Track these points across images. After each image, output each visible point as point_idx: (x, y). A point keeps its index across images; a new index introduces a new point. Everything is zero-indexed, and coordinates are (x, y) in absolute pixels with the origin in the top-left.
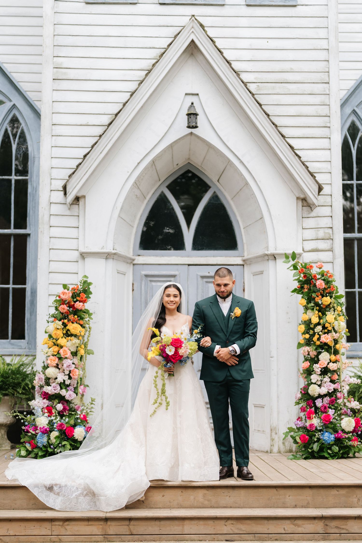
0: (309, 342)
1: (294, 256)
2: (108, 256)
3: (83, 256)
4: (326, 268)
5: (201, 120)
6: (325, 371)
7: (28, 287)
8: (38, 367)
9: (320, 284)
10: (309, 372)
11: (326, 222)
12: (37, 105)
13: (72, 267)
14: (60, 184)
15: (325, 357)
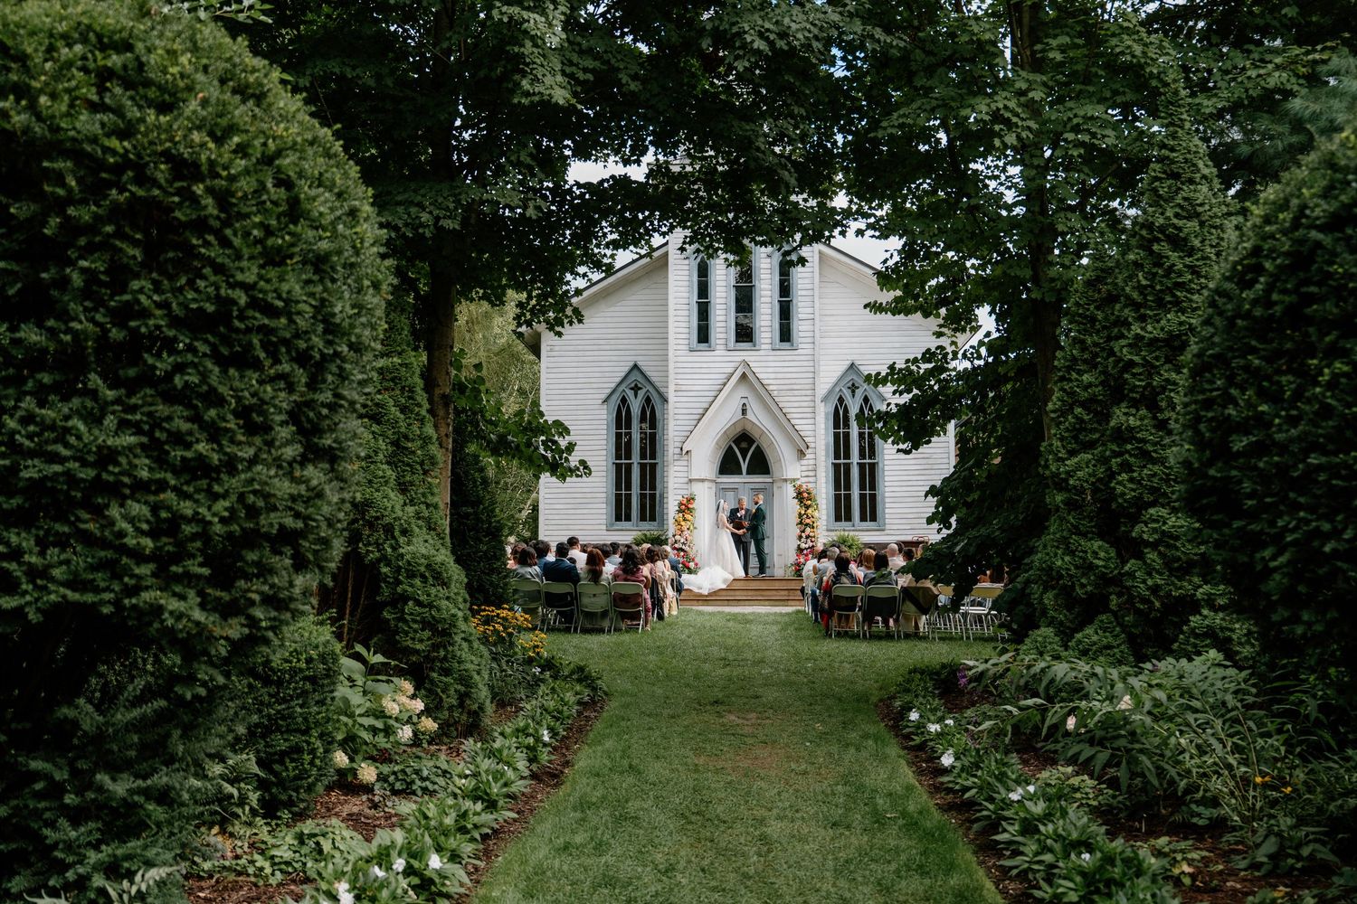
0: (801, 523)
1: (794, 480)
2: (703, 480)
3: (691, 481)
4: (810, 486)
5: (749, 412)
6: (808, 537)
7: (658, 492)
8: (670, 535)
9: (805, 495)
10: (800, 537)
11: (812, 462)
12: (662, 390)
13: (685, 486)
14: (679, 445)
15: (808, 530)
